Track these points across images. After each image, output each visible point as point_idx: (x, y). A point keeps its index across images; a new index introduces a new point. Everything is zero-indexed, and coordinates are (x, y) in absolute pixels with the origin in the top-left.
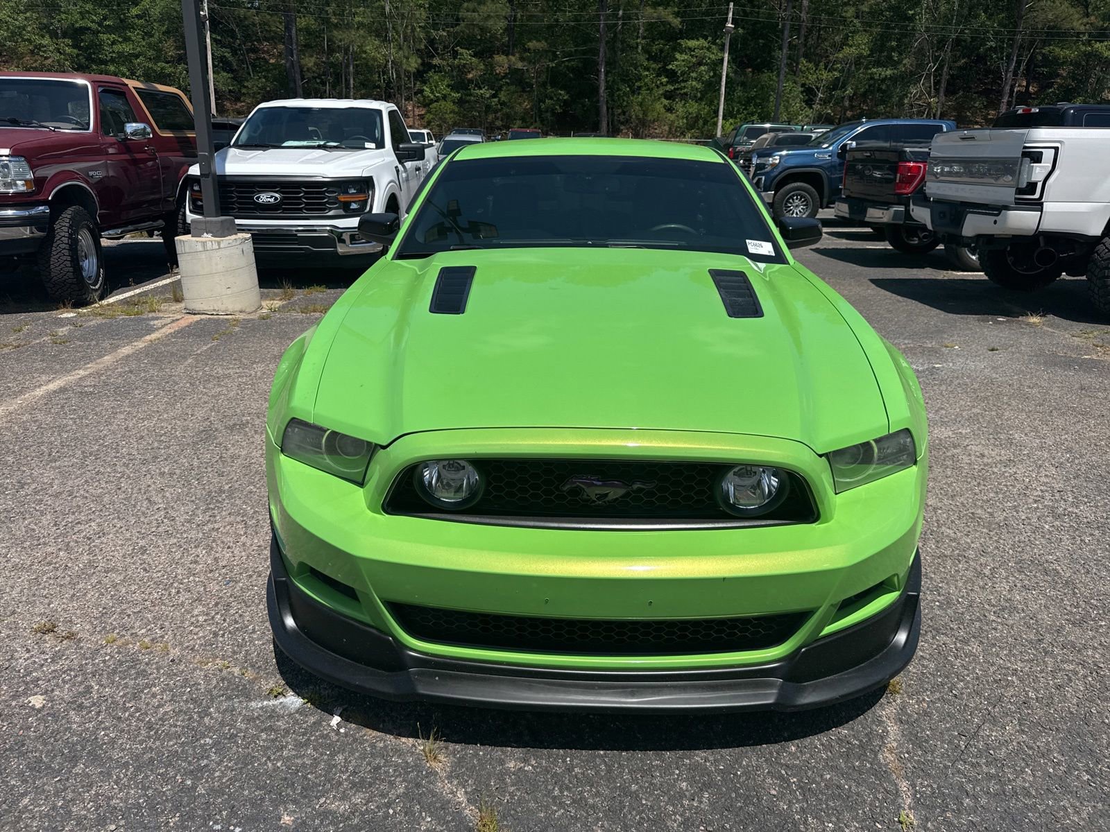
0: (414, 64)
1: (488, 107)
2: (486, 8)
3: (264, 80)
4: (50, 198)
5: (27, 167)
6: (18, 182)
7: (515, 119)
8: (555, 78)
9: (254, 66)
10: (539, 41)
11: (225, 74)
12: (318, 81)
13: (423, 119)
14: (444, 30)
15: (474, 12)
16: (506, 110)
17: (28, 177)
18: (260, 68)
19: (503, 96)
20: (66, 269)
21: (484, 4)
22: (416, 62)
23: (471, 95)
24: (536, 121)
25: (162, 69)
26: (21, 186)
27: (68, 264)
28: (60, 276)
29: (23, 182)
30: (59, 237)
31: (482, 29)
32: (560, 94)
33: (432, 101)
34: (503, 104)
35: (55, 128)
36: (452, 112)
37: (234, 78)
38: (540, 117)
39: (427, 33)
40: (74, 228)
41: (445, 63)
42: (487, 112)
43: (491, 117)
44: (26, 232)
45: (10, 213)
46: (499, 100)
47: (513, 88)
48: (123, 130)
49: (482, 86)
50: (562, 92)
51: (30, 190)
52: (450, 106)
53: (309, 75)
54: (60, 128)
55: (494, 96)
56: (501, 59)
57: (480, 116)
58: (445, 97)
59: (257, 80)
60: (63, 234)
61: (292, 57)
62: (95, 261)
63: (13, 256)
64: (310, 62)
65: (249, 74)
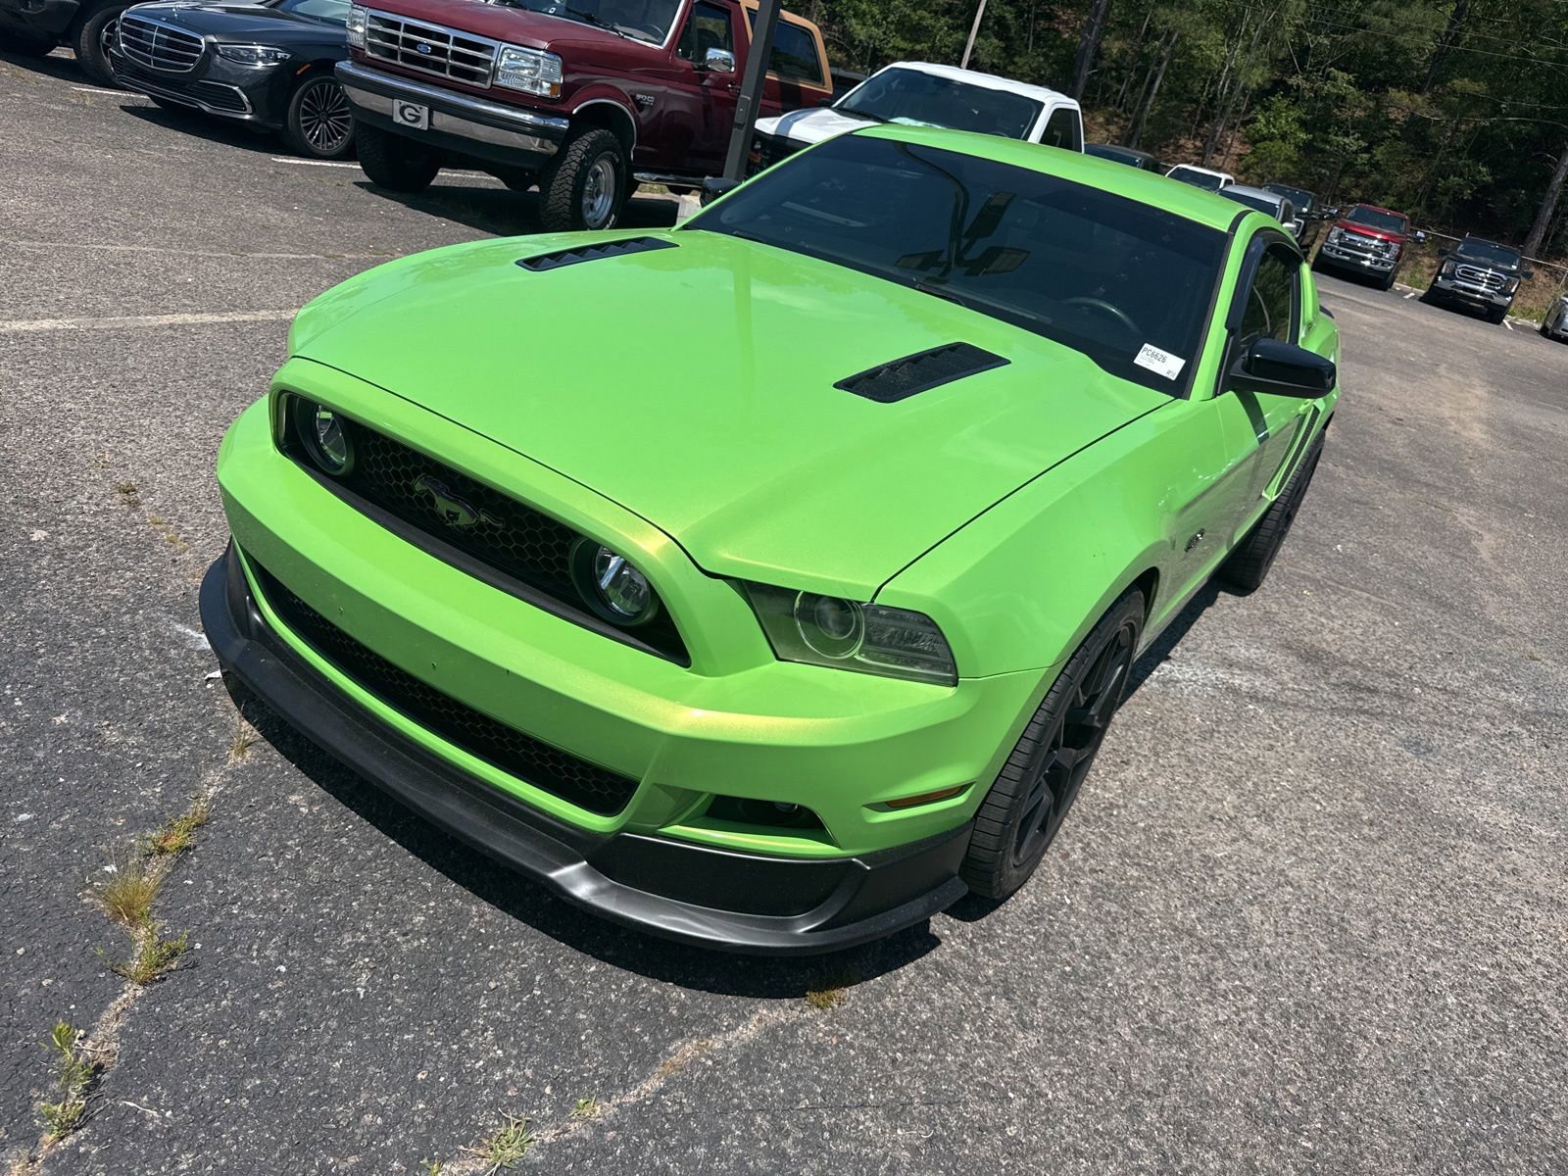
0: (1258, 77)
1: (1349, 165)
2: (1407, 13)
3: (1042, 59)
4: (575, 111)
5: (558, 69)
6: (544, 84)
7: (1386, 194)
8: (1480, 146)
9: (1038, 38)
10: (1474, 79)
11: (996, 41)
12: (1114, 74)
13: (1241, 160)
14: (1327, 36)
15: (1386, 16)
16: (1376, 176)
17: (557, 81)
18: (1045, 41)
19: (1379, 153)
20: (564, 200)
21: (1409, 6)
22: (1261, 75)
23: (1328, 142)
24: (1419, 204)
25: (922, 18)
26: (544, 90)
27: (568, 194)
28: (556, 206)
29: (548, 85)
30: (569, 160)
31: (1391, 46)
32: (1480, 172)
33: (1264, 138)
34: (1375, 166)
35: (625, 34)
36: (1288, 159)
37: (1004, 50)
38: (1429, 199)
39: (1300, 35)
40: (593, 154)
41: (1308, 86)
42: (1343, 172)
43: (1347, 181)
44: (534, 144)
45: (528, 117)
46: (1370, 158)
47: (1401, 145)
48: (702, 56)
49: (1352, 132)
50: (1484, 169)
51: (554, 96)
52: (1289, 149)
53: (1105, 64)
54: (631, 36)
55: (1367, 150)
56: (1399, 95)
57: (1330, 178)
58: (1284, 137)
59: (1034, 57)
60: (574, 158)
61: (1090, 34)
62: (610, 203)
63: (524, 170)
64: (1114, 46)
65: (1027, 46)
